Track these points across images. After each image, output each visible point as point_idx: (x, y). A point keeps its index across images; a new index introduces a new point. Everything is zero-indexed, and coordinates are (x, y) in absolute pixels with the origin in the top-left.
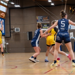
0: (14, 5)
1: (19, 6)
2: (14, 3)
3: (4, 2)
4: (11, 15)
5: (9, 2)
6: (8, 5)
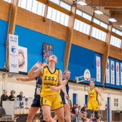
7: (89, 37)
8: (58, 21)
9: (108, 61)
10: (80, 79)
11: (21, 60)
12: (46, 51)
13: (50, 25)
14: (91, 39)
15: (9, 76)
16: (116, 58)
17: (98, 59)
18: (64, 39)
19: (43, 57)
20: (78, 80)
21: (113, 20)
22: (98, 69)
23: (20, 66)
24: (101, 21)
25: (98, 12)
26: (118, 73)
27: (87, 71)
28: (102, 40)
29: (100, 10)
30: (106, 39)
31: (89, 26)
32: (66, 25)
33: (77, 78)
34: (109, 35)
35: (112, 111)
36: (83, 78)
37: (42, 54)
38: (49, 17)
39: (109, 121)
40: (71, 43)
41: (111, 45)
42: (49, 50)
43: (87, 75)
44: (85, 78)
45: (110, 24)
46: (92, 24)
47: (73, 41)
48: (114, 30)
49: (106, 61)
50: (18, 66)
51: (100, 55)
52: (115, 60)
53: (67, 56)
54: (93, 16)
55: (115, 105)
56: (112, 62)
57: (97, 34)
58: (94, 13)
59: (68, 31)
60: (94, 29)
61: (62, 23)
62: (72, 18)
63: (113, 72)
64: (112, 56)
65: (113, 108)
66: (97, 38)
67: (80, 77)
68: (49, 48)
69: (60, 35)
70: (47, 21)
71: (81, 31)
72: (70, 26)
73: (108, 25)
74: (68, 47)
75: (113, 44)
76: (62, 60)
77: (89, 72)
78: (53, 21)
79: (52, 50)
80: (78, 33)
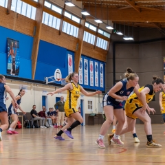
0: (123, 36)
1: (131, 39)
2: (122, 32)
3: (104, 31)
4: (117, 56)
5: (113, 31)
6: (111, 36)
7: (60, 32)
8: (24, 14)
9: (81, 59)
10: (49, 80)
13: (15, 18)
14: (62, 34)
16: (90, 56)
17: (70, 57)
18: (31, 34)
19: (7, 54)
20: (47, 81)
21: (86, 14)
22: (70, 68)
24: (72, 14)
25: (70, 5)
26: (92, 73)
27: (58, 70)
28: (75, 36)
29: (71, 2)
30: (79, 35)
31: (59, 20)
32: (33, 18)
33: (47, 79)
34: (82, 30)
35: (86, 114)
36: (53, 78)
37: (7, 51)
38: (13, 8)
39: (82, 125)
40: (39, 39)
41: (84, 42)
42: (14, 46)
43: (58, 75)
44: (55, 78)
45: (83, 18)
46: (62, 17)
47: (42, 36)
48: (87, 25)
49: (79, 60)
51: (73, 53)
52: (89, 58)
53: (35, 53)
54: (64, 9)
55: (89, 108)
56: (86, 61)
57: (68, 29)
58: (65, 5)
59: (36, 25)
60: (65, 23)
61: (28, 16)
62: (39, 11)
63: (86, 71)
64: (86, 54)
65: (86, 111)
66: (68, 33)
67: (50, 77)
68: (14, 44)
69: (26, 30)
70: (11, 14)
71: (50, 25)
72: (38, 20)
73: (81, 19)
74: (36, 43)
75: (86, 41)
76: (30, 58)
77: (60, 72)
78: (18, 14)
79: (18, 47)
80: (47, 28)
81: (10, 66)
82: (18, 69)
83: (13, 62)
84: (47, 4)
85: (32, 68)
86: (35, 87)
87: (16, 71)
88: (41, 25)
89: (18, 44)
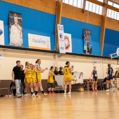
8: (94, 11)
10: (113, 56)
11: (67, 44)
12: (86, 36)
13: (88, 15)
15: (58, 57)
18: (99, 25)
20: (112, 56)
23: (67, 48)
32: (101, 14)
33: (111, 55)
36: (116, 54)
37: (83, 38)
38: (86, 9)
40: (105, 28)
42: (88, 34)
47: (107, 26)
50: (65, 48)
53: (102, 38)
59: (102, 18)
61: (97, 13)
62: (105, 8)
67: (114, 54)
68: (88, 33)
69: (96, 22)
70: (85, 12)
71: (112, 18)
72: (103, 15)
74: (103, 31)
76: (99, 41)
78: (90, 12)
79: (91, 35)
80: (110, 20)
81: (86, 48)
82: (91, 49)
83: (88, 45)
84: (110, 3)
85: (101, 48)
86: (103, 61)
87: (90, 51)
88: (106, 18)
89: (91, 32)
